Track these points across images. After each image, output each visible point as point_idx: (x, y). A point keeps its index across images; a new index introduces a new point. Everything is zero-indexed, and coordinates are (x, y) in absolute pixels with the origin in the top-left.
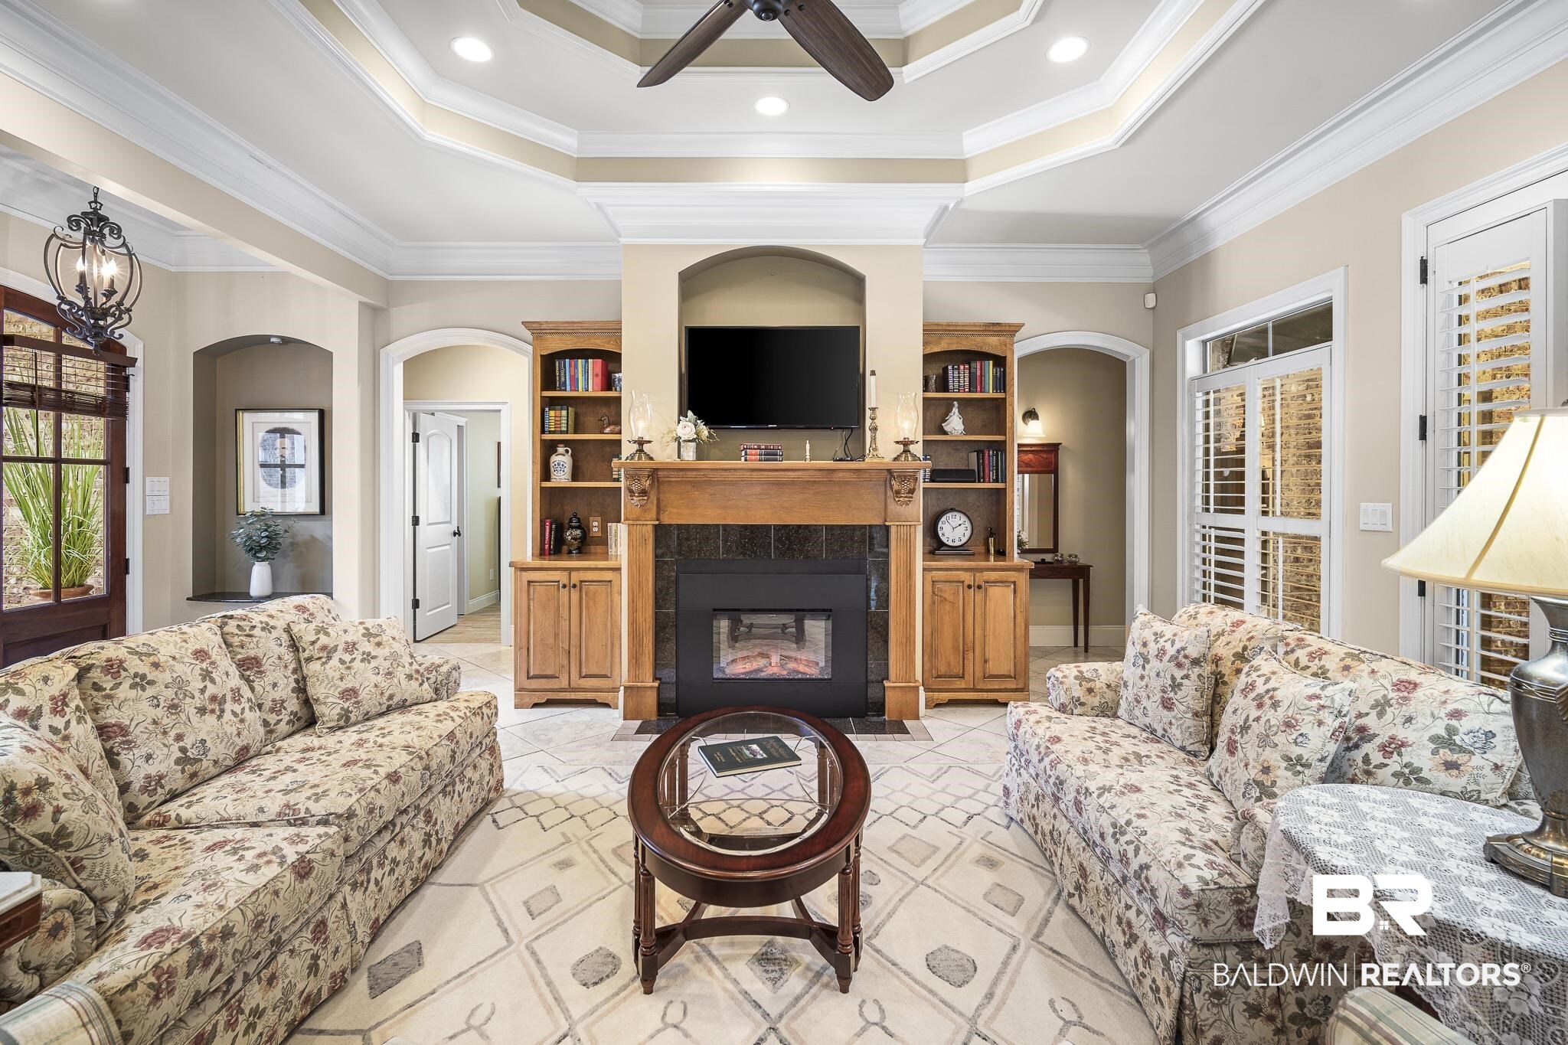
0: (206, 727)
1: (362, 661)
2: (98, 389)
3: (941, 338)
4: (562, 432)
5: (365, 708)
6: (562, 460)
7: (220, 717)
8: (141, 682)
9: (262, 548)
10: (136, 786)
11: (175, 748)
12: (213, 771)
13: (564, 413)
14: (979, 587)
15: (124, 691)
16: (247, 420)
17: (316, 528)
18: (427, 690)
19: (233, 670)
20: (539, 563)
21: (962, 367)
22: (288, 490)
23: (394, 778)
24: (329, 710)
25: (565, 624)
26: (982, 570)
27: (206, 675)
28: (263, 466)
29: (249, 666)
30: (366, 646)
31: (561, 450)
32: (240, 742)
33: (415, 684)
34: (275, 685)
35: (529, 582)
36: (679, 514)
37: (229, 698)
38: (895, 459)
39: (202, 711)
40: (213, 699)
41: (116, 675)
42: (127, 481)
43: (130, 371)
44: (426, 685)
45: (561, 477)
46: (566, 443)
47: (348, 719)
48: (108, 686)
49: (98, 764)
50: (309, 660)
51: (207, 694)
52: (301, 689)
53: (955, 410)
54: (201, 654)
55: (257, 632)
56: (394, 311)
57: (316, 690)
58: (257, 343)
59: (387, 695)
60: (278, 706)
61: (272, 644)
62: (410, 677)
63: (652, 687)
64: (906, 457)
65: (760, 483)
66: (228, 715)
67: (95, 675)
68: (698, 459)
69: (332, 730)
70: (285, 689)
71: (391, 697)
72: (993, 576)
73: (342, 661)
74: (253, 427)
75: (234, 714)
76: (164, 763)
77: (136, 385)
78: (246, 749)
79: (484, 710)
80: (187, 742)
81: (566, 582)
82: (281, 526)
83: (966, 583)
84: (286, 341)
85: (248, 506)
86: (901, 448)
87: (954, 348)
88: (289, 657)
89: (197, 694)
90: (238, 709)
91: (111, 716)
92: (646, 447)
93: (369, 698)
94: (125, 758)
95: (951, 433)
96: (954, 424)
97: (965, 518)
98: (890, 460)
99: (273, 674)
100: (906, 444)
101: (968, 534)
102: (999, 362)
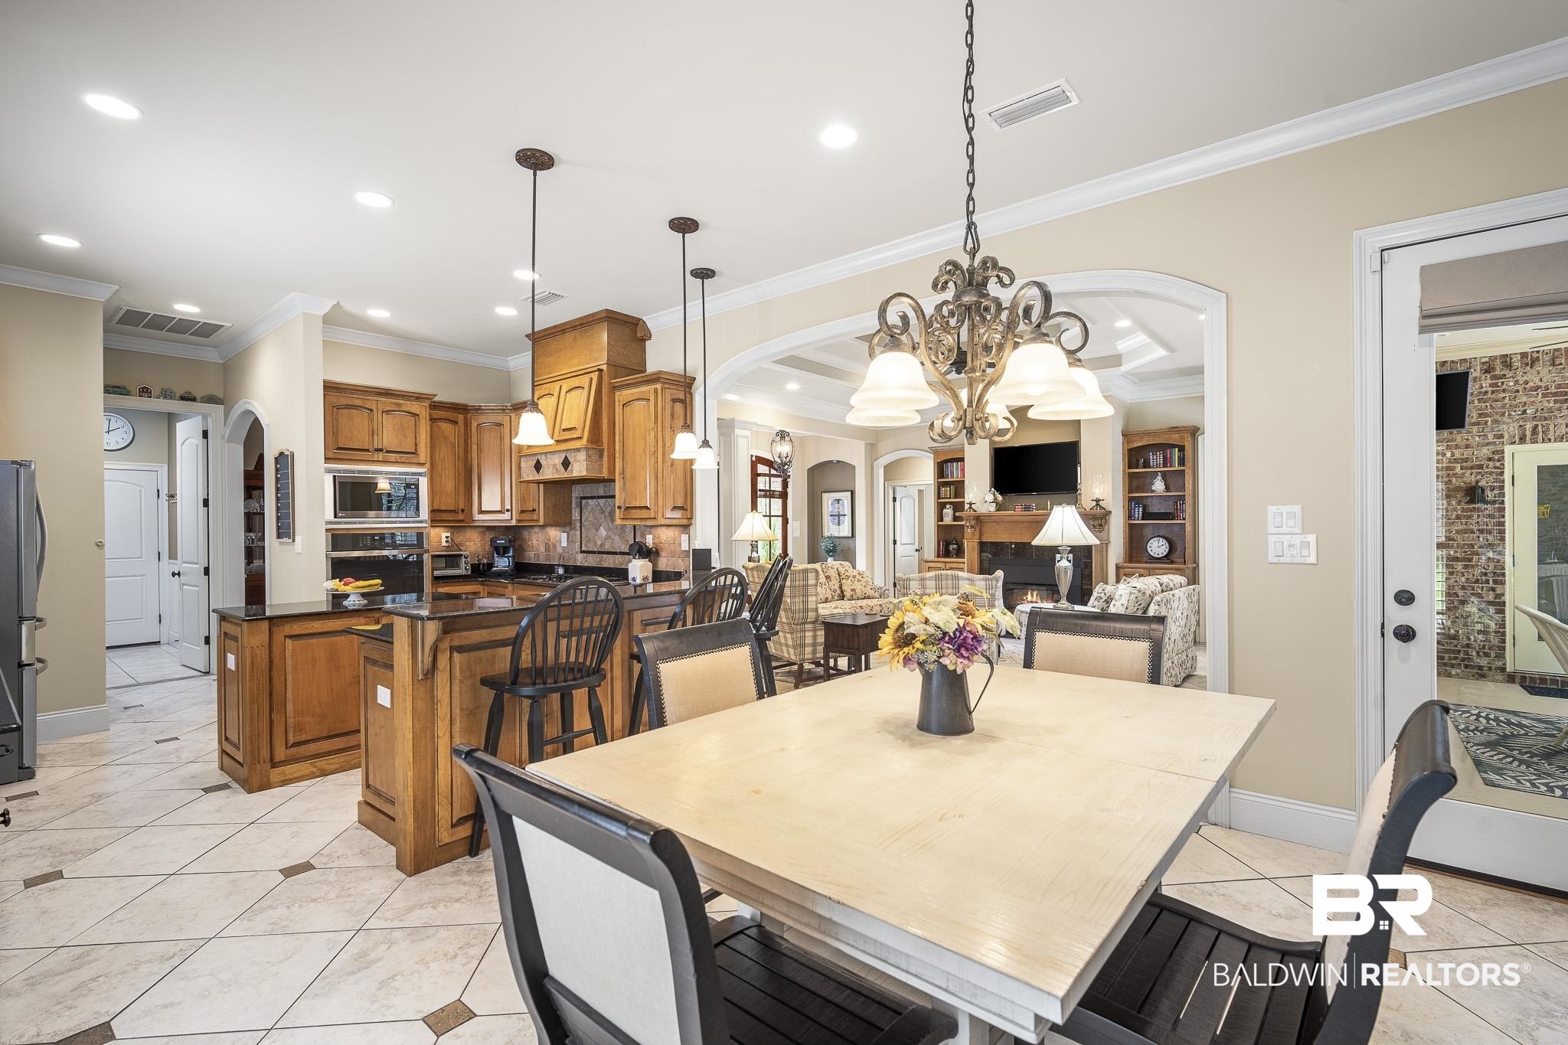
2: (779, 489)
4: (947, 498)
6: (948, 512)
9: (831, 551)
13: (948, 488)
16: (825, 496)
17: (850, 542)
18: (878, 596)
20: (937, 559)
21: (1158, 453)
22: (841, 526)
24: (848, 594)
26: (1154, 569)
28: (831, 516)
30: (858, 577)
31: (948, 506)
35: (929, 568)
36: (989, 538)
38: (1091, 509)
42: (788, 523)
43: (789, 481)
45: (948, 519)
46: (950, 503)
50: (843, 579)
52: (841, 587)
53: (1159, 478)
56: (879, 445)
57: (844, 588)
58: (829, 464)
60: (835, 591)
61: (833, 573)
64: (1097, 508)
65: (1027, 522)
68: (997, 510)
69: (849, 600)
70: (837, 587)
73: (852, 581)
74: (828, 499)
77: (790, 485)
82: (837, 542)
84: (838, 461)
85: (826, 534)
86: (1095, 503)
87: (1151, 442)
88: (838, 577)
92: (973, 506)
93: (859, 593)
95: (1154, 491)
96: (1159, 486)
97: (1165, 541)
98: (1088, 510)
99: (834, 582)
100: (1097, 501)
101: (1167, 550)
102: (1182, 449)
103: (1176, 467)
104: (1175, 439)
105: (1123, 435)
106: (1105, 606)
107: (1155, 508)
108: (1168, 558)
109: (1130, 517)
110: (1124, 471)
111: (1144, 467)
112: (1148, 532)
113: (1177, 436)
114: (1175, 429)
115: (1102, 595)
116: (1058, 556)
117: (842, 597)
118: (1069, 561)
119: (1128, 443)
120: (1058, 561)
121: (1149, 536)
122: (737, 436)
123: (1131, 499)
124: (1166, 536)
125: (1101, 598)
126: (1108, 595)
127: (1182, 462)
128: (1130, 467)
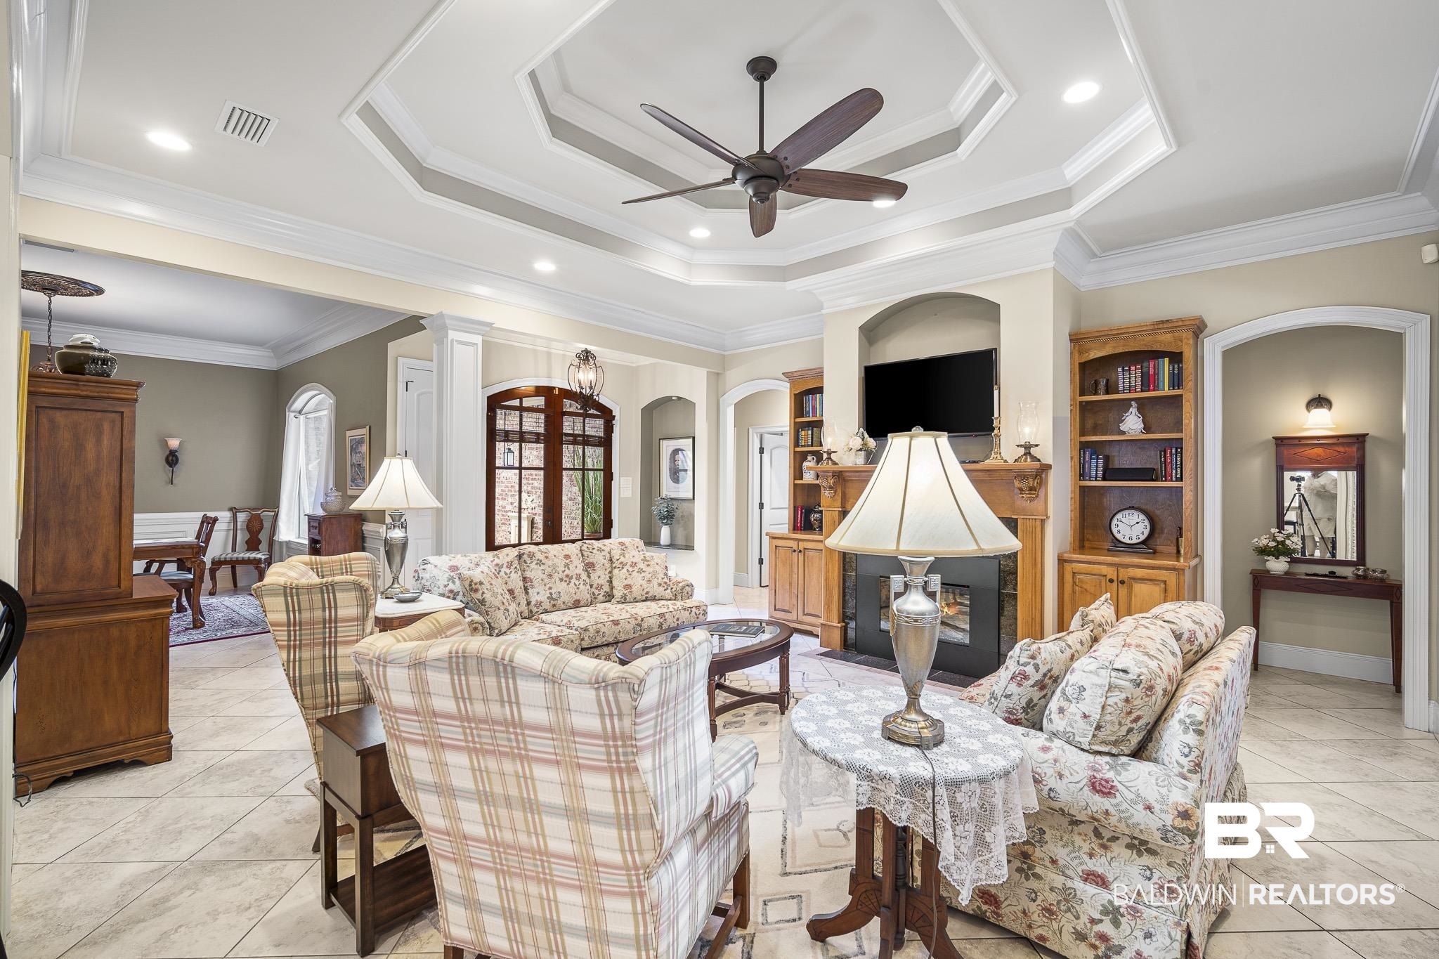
0: (562, 587)
1: (638, 572)
2: (600, 433)
3: (1105, 343)
5: (634, 596)
6: (809, 465)
7: (568, 584)
8: (540, 563)
9: (665, 518)
10: (533, 603)
11: (548, 592)
12: (563, 607)
13: (810, 432)
14: (1122, 582)
15: (533, 565)
16: (665, 444)
17: (691, 505)
18: (668, 594)
19: (581, 566)
20: (793, 536)
21: (1133, 368)
22: (680, 485)
23: (616, 623)
24: (618, 593)
25: (795, 576)
26: (1127, 566)
27: (567, 566)
29: (589, 567)
30: (641, 565)
31: (809, 458)
32: (576, 597)
33: (661, 589)
34: (599, 577)
35: (776, 546)
37: (574, 577)
38: (1016, 460)
39: (561, 580)
40: (567, 576)
41: (531, 558)
42: (612, 479)
43: (614, 422)
44: (669, 591)
45: (806, 477)
46: (808, 453)
47: (625, 599)
48: (528, 562)
49: (519, 591)
50: (615, 568)
51: (566, 573)
52: (610, 582)
53: (1133, 410)
54: (567, 557)
55: (595, 551)
56: (728, 373)
57: (615, 583)
58: (668, 400)
59: (645, 591)
60: (600, 587)
61: (601, 558)
62: (660, 585)
63: (837, 627)
64: (1026, 458)
66: (572, 584)
67: (525, 557)
69: (618, 602)
70: (603, 580)
71: (647, 593)
72: (1139, 573)
73: (628, 571)
75: (575, 585)
76: (543, 597)
77: (616, 429)
78: (578, 601)
79: (694, 610)
80: (553, 591)
81: (796, 548)
83: (1108, 577)
84: (679, 398)
85: (664, 493)
86: (1022, 451)
87: (1120, 350)
88: (608, 565)
89: (561, 572)
90: (577, 583)
91: (528, 574)
93: (637, 591)
94: (530, 591)
95: (1124, 433)
96: (1132, 423)
97: (1142, 517)
98: (1011, 461)
99: (599, 572)
100: (1027, 447)
101: (1147, 532)
102: (1176, 358)
103: (1166, 390)
104: (1164, 341)
105: (1071, 340)
106: (1036, 695)
107: (1124, 460)
108: (1147, 546)
109: (1082, 475)
110: (1073, 399)
111: (1107, 392)
112: (1111, 501)
113: (1168, 337)
114: (1165, 325)
115: (1029, 669)
116: (897, 581)
117: (609, 597)
118: (931, 595)
119: (1080, 353)
120: (898, 595)
121: (1114, 508)
122: (452, 340)
123: (1084, 446)
124: (1148, 507)
125: (1026, 677)
126: (1043, 669)
127: (1177, 381)
128: (1082, 394)
